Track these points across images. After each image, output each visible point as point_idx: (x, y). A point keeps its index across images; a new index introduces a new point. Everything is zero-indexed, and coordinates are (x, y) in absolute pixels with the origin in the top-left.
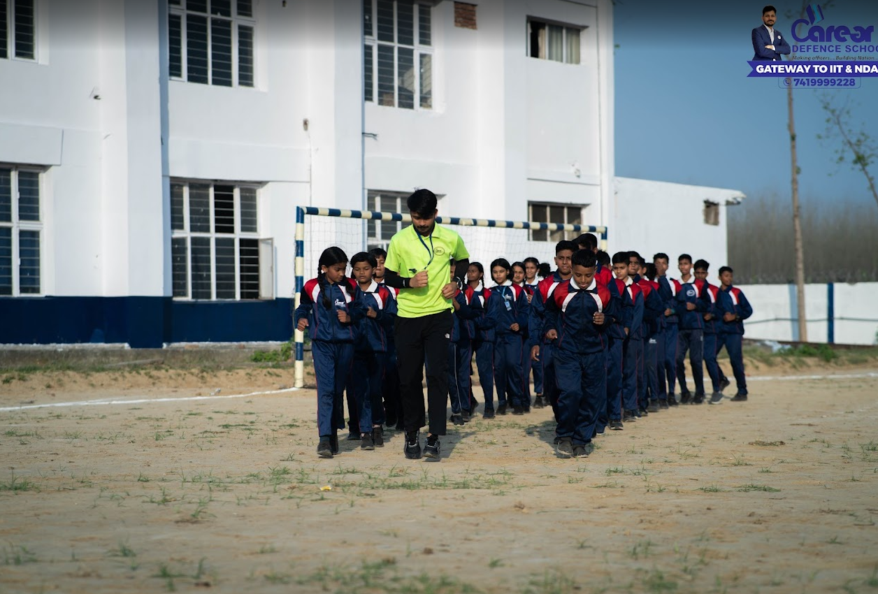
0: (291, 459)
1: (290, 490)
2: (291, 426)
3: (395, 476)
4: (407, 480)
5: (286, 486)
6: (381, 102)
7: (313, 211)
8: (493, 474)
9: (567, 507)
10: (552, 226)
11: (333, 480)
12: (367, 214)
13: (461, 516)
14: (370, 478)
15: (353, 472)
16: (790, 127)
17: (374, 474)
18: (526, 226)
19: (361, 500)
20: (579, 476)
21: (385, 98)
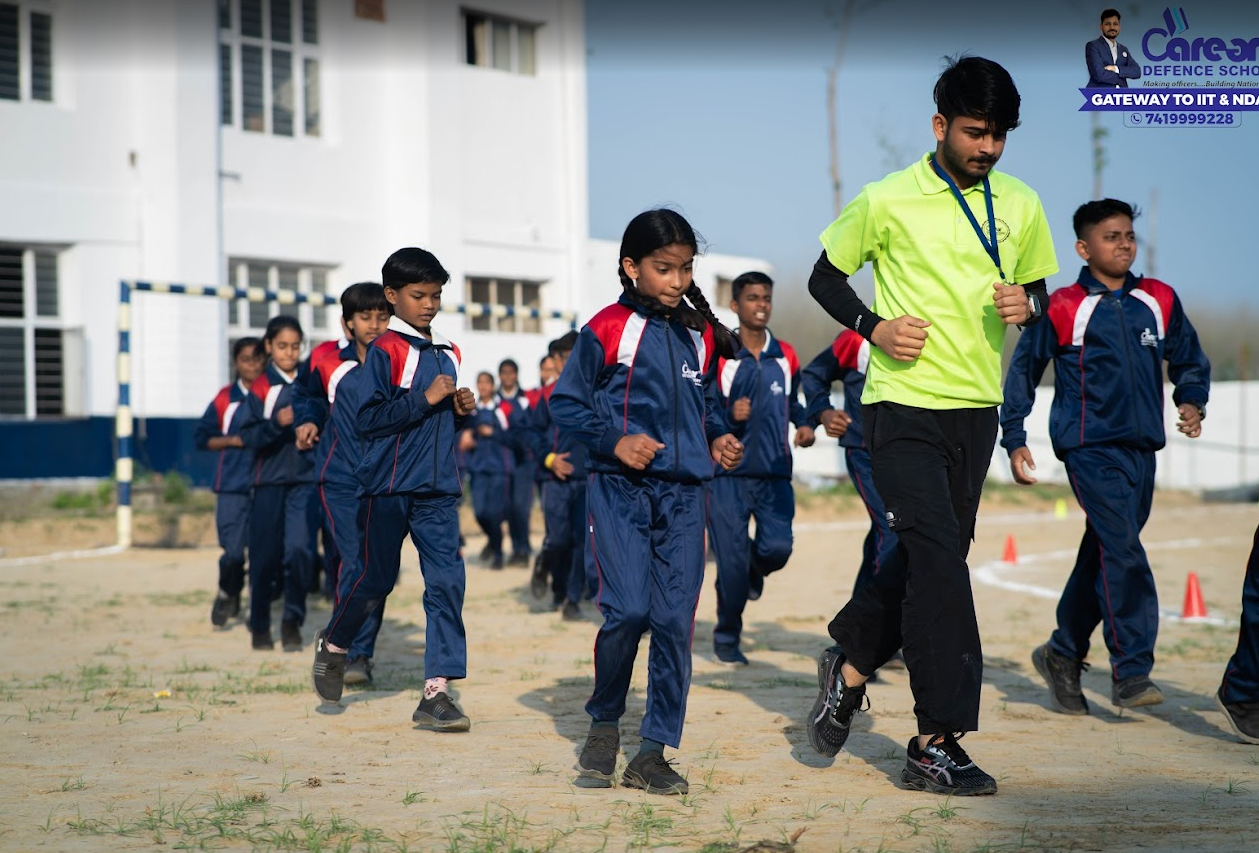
0: (110, 651)
1: (108, 698)
2: (112, 603)
3: (266, 674)
4: (284, 680)
5: (103, 692)
6: (247, 127)
7: (144, 287)
8: (411, 670)
9: (518, 715)
10: (498, 310)
11: (173, 683)
12: (227, 291)
13: (362, 730)
14: (229, 677)
15: (205, 669)
16: (833, 170)
17: (235, 673)
18: (461, 310)
19: (215, 710)
20: (536, 670)
21: (253, 121)
